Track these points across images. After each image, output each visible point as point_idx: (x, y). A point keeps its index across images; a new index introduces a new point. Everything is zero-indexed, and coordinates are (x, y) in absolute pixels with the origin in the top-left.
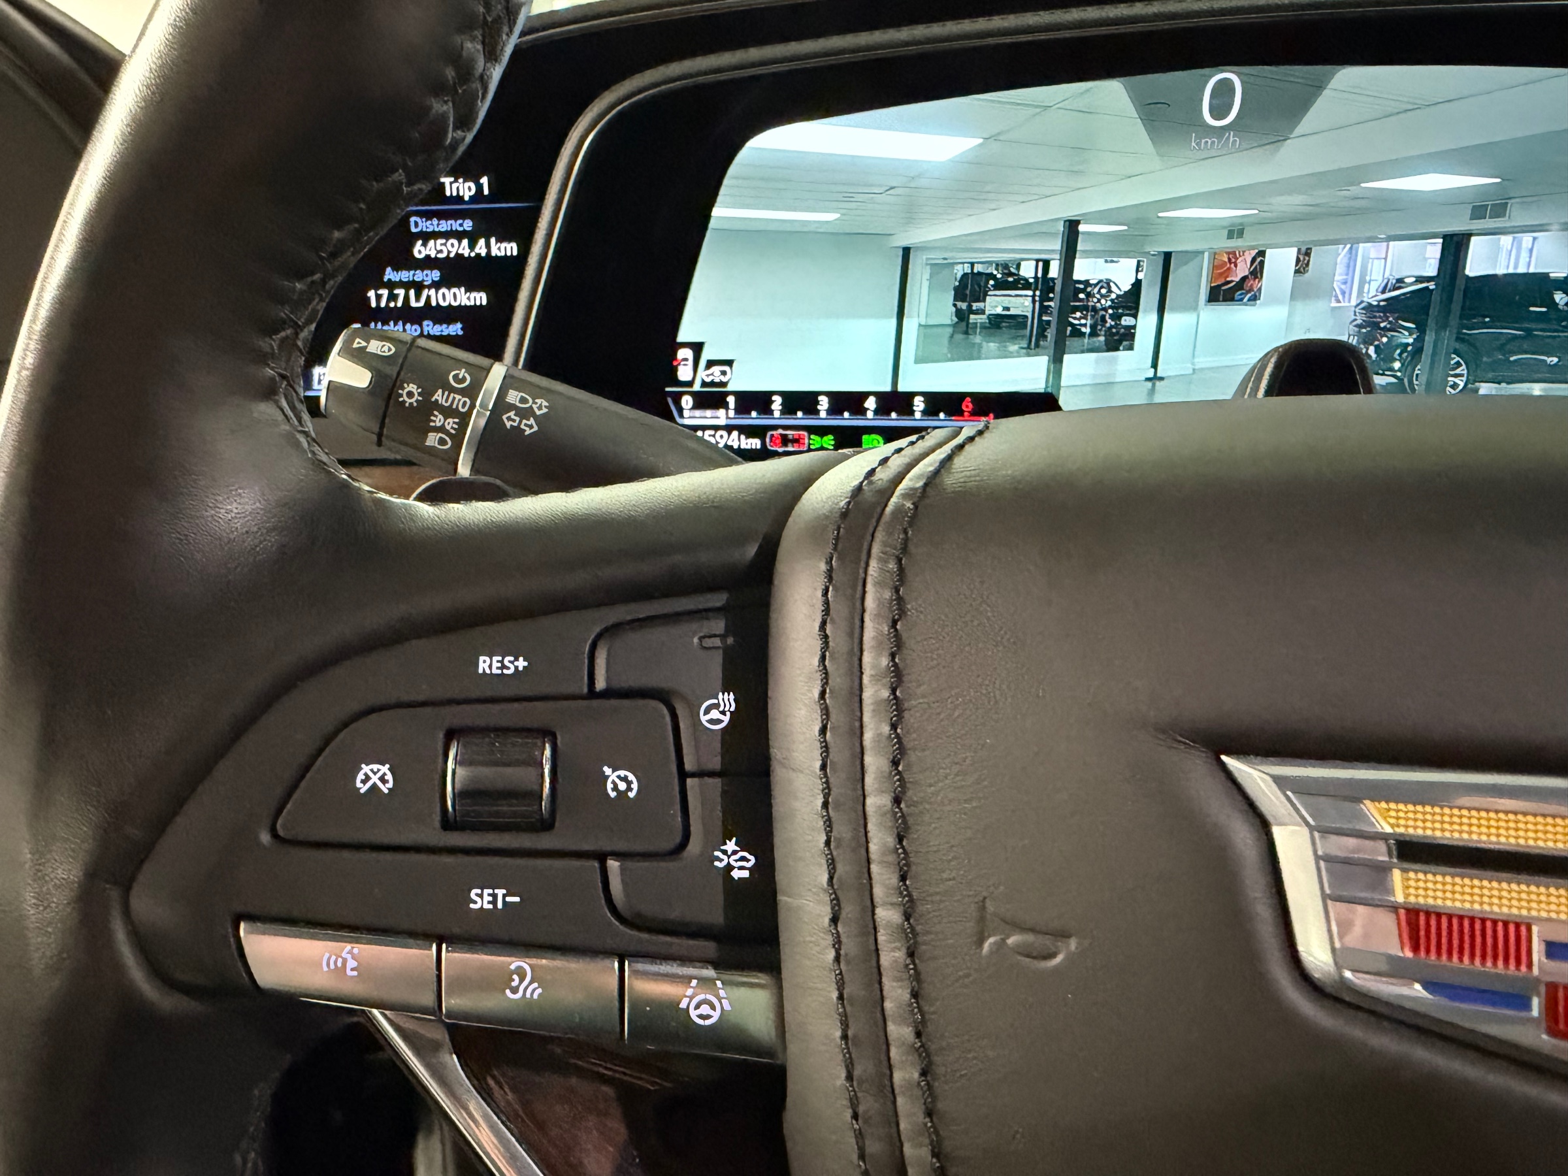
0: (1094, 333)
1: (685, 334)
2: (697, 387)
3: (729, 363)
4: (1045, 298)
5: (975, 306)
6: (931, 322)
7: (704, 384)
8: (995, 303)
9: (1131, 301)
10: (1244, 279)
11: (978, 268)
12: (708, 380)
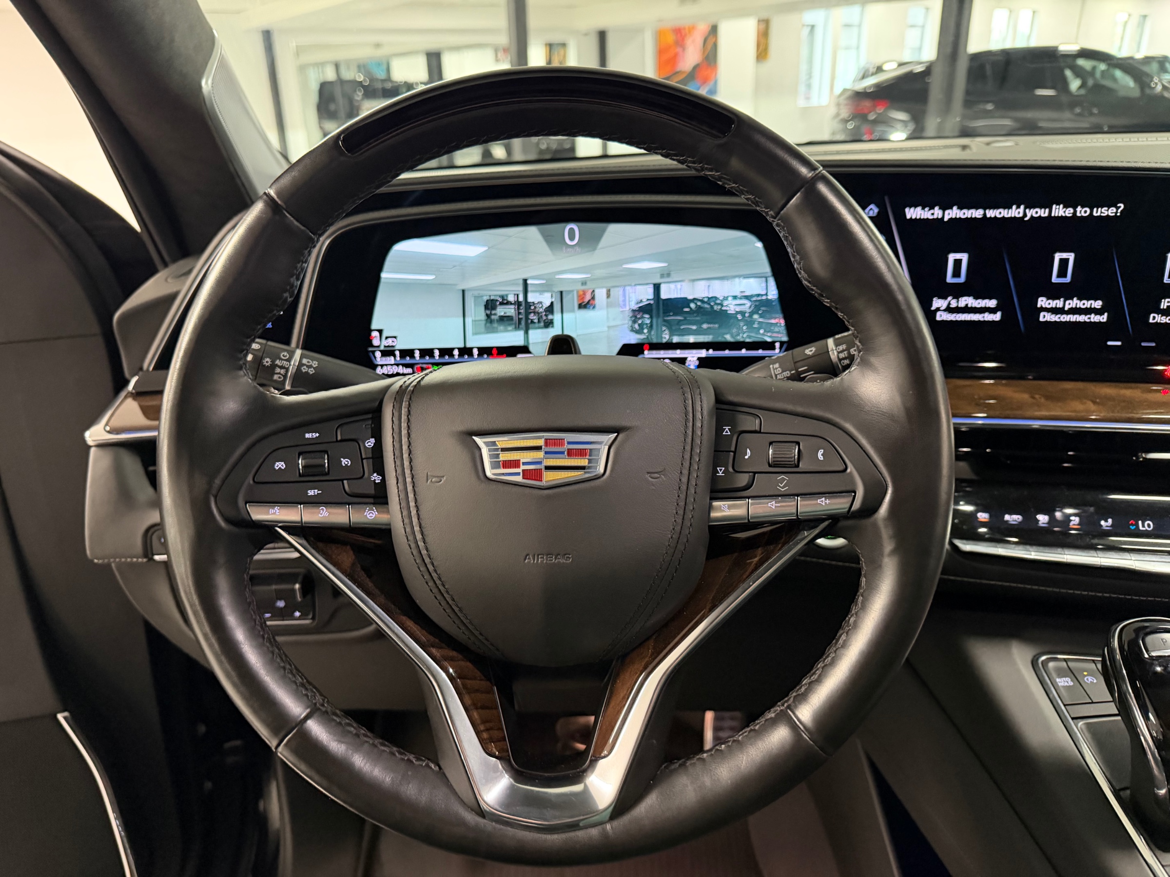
0: (539, 322)
1: (375, 325)
2: (382, 348)
3: (395, 337)
4: (518, 308)
5: (493, 312)
6: (477, 319)
7: (385, 346)
8: (501, 311)
9: (550, 309)
10: (589, 300)
11: (492, 298)
12: (387, 345)
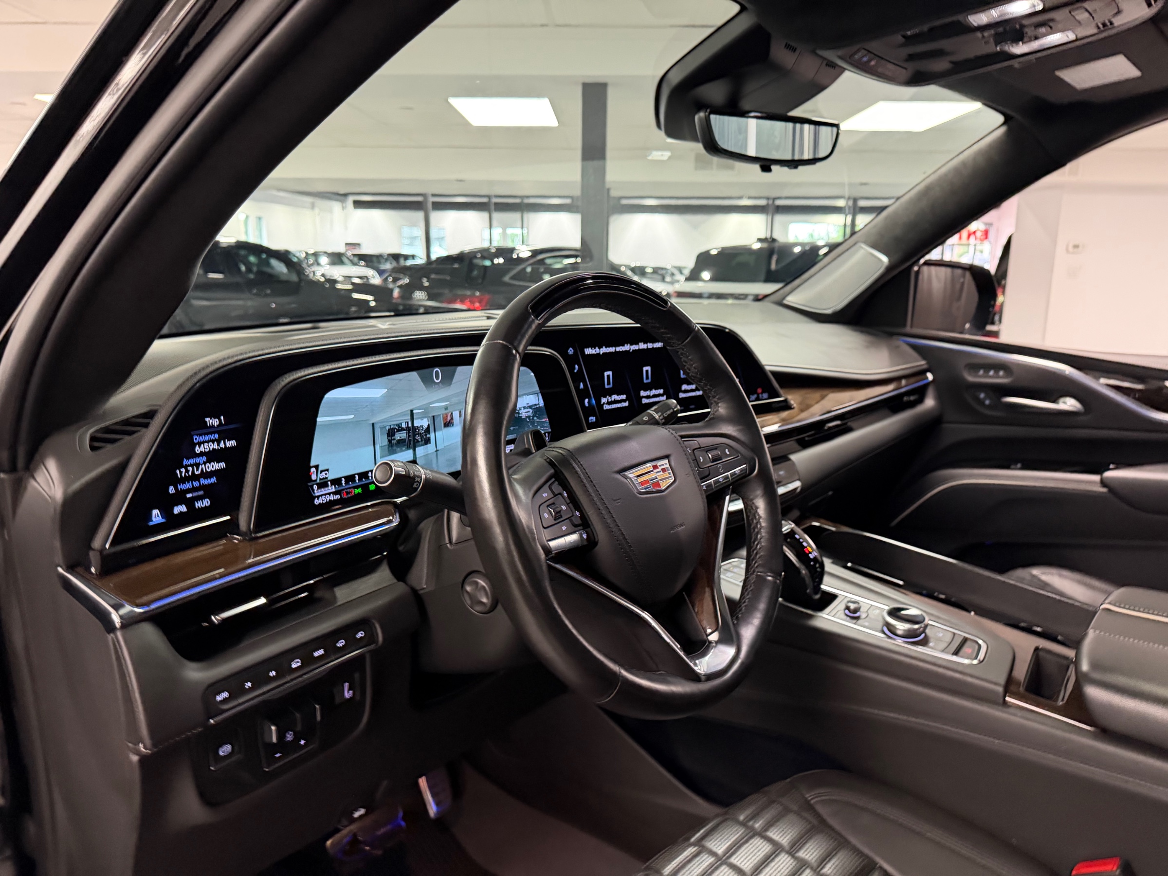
0: (422, 441)
1: (312, 463)
2: (318, 481)
3: (327, 470)
4: (409, 433)
5: (393, 438)
6: (382, 445)
7: (320, 479)
8: (398, 436)
9: (428, 430)
10: (450, 420)
11: (392, 427)
12: (321, 478)
